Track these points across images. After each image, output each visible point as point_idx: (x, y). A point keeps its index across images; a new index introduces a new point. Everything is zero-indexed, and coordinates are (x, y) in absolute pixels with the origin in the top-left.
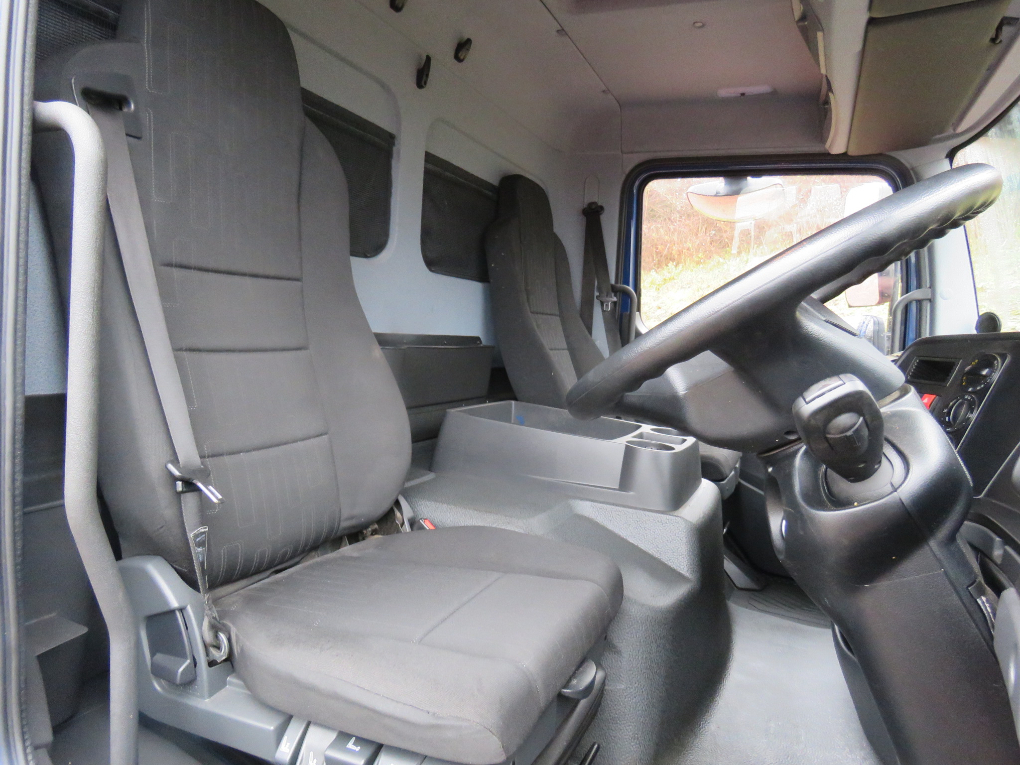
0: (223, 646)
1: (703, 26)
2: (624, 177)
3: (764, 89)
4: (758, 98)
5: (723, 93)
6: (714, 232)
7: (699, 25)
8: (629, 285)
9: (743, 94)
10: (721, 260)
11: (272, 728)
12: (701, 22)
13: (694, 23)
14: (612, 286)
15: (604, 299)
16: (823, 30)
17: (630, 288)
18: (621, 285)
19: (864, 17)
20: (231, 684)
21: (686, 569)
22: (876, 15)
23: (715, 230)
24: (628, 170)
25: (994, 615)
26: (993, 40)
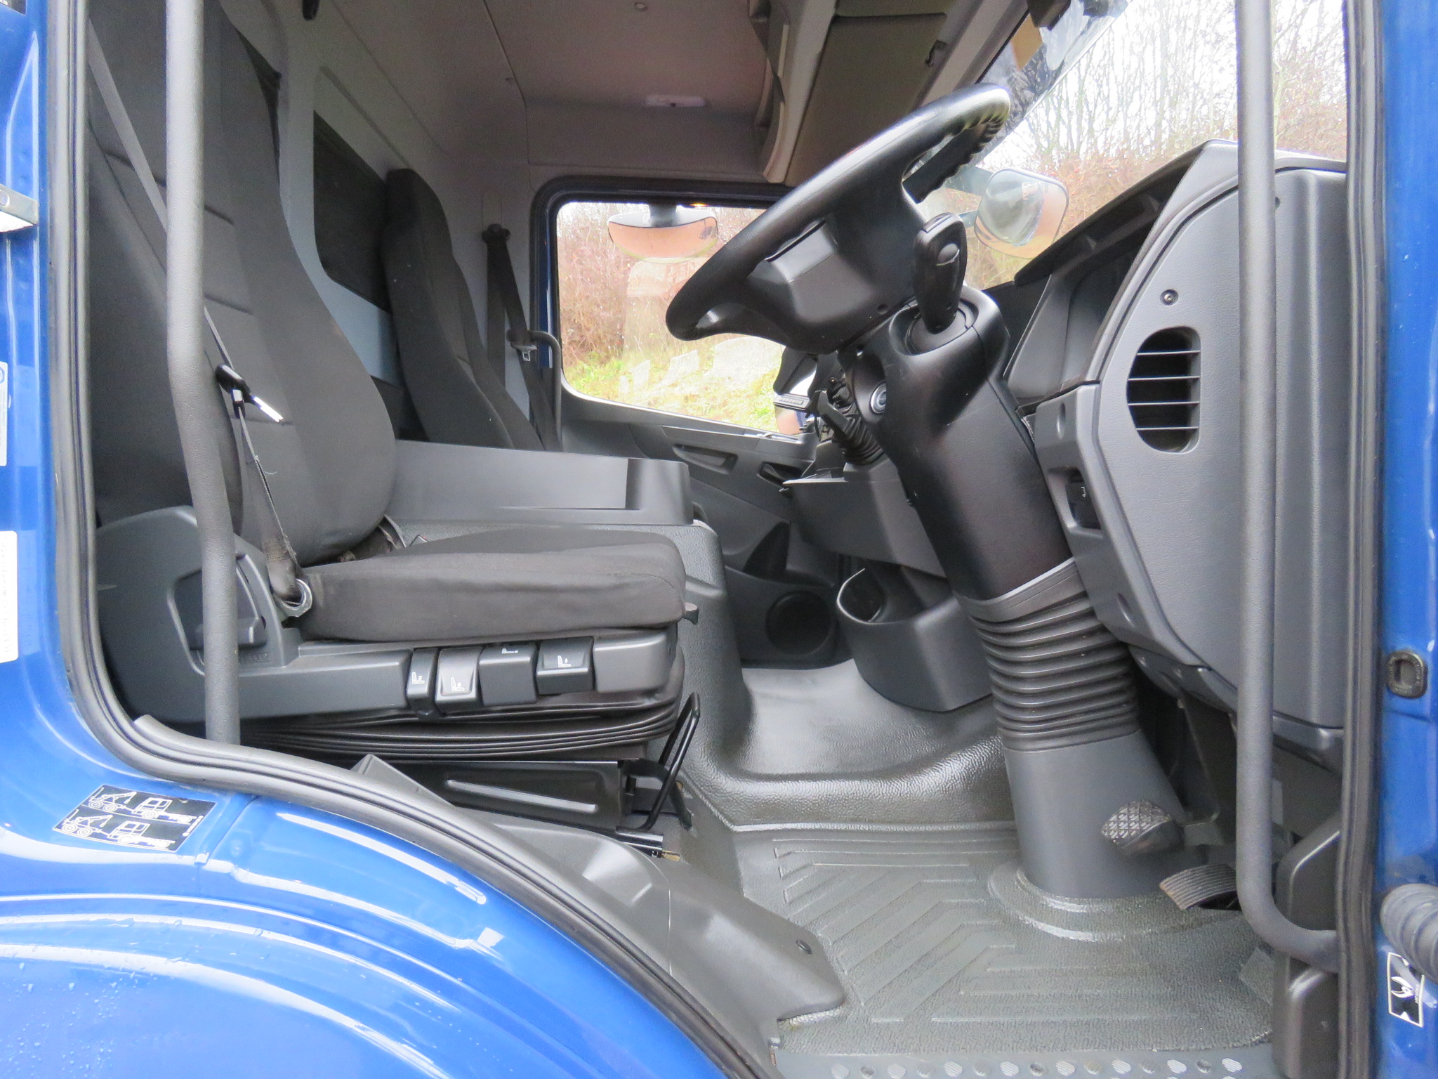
0: (305, 594)
1: (645, 9)
2: (533, 195)
3: (694, 101)
4: (691, 111)
5: (654, 100)
6: (572, 330)
7: (641, 6)
8: (547, 331)
9: (673, 105)
10: (586, 367)
11: (397, 664)
12: (644, 4)
13: (636, 4)
14: (530, 334)
15: (521, 347)
16: (789, 23)
17: (549, 333)
18: (537, 331)
19: (830, 13)
20: (304, 653)
21: (712, 579)
22: (841, 13)
23: (573, 329)
24: (538, 186)
25: (1033, 427)
26: (928, 62)
